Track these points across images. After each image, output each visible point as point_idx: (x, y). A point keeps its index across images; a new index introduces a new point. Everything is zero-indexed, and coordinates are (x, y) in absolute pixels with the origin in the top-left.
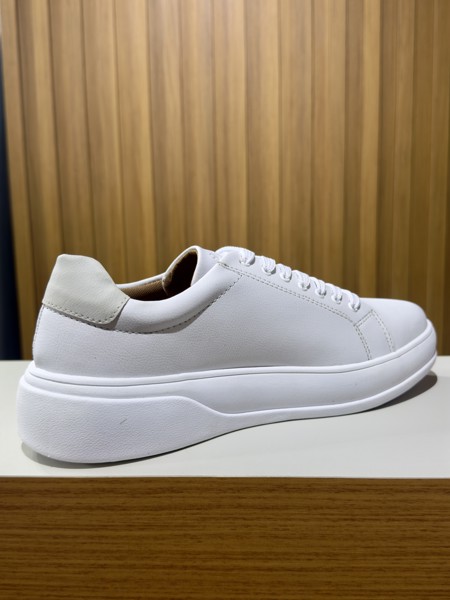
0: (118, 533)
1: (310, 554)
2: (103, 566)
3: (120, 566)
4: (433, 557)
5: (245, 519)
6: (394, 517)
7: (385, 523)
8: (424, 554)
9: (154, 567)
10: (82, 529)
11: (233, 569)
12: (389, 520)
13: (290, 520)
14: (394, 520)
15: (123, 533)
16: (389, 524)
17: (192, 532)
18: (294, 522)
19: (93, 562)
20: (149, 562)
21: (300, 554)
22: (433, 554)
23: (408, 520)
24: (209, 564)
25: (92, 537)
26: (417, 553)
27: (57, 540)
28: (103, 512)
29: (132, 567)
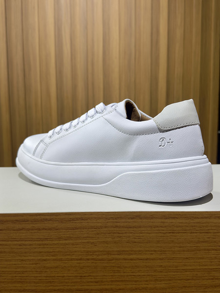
0: (53, 242)
1: (151, 251)
2: (45, 260)
3: (54, 260)
4: (213, 251)
5: (119, 233)
6: (194, 231)
7: (189, 235)
8: (208, 250)
9: (72, 260)
10: (34, 241)
11: (112, 260)
12: (191, 233)
13: (142, 233)
14: (194, 233)
15: (56, 242)
16: (192, 235)
17: (92, 241)
18: (144, 234)
19: (40, 258)
20: (69, 257)
21: (146, 251)
22: (213, 250)
23: (201, 233)
24: (100, 257)
25: (40, 245)
26: (205, 250)
27: (21, 247)
28: (46, 231)
29: (61, 260)
